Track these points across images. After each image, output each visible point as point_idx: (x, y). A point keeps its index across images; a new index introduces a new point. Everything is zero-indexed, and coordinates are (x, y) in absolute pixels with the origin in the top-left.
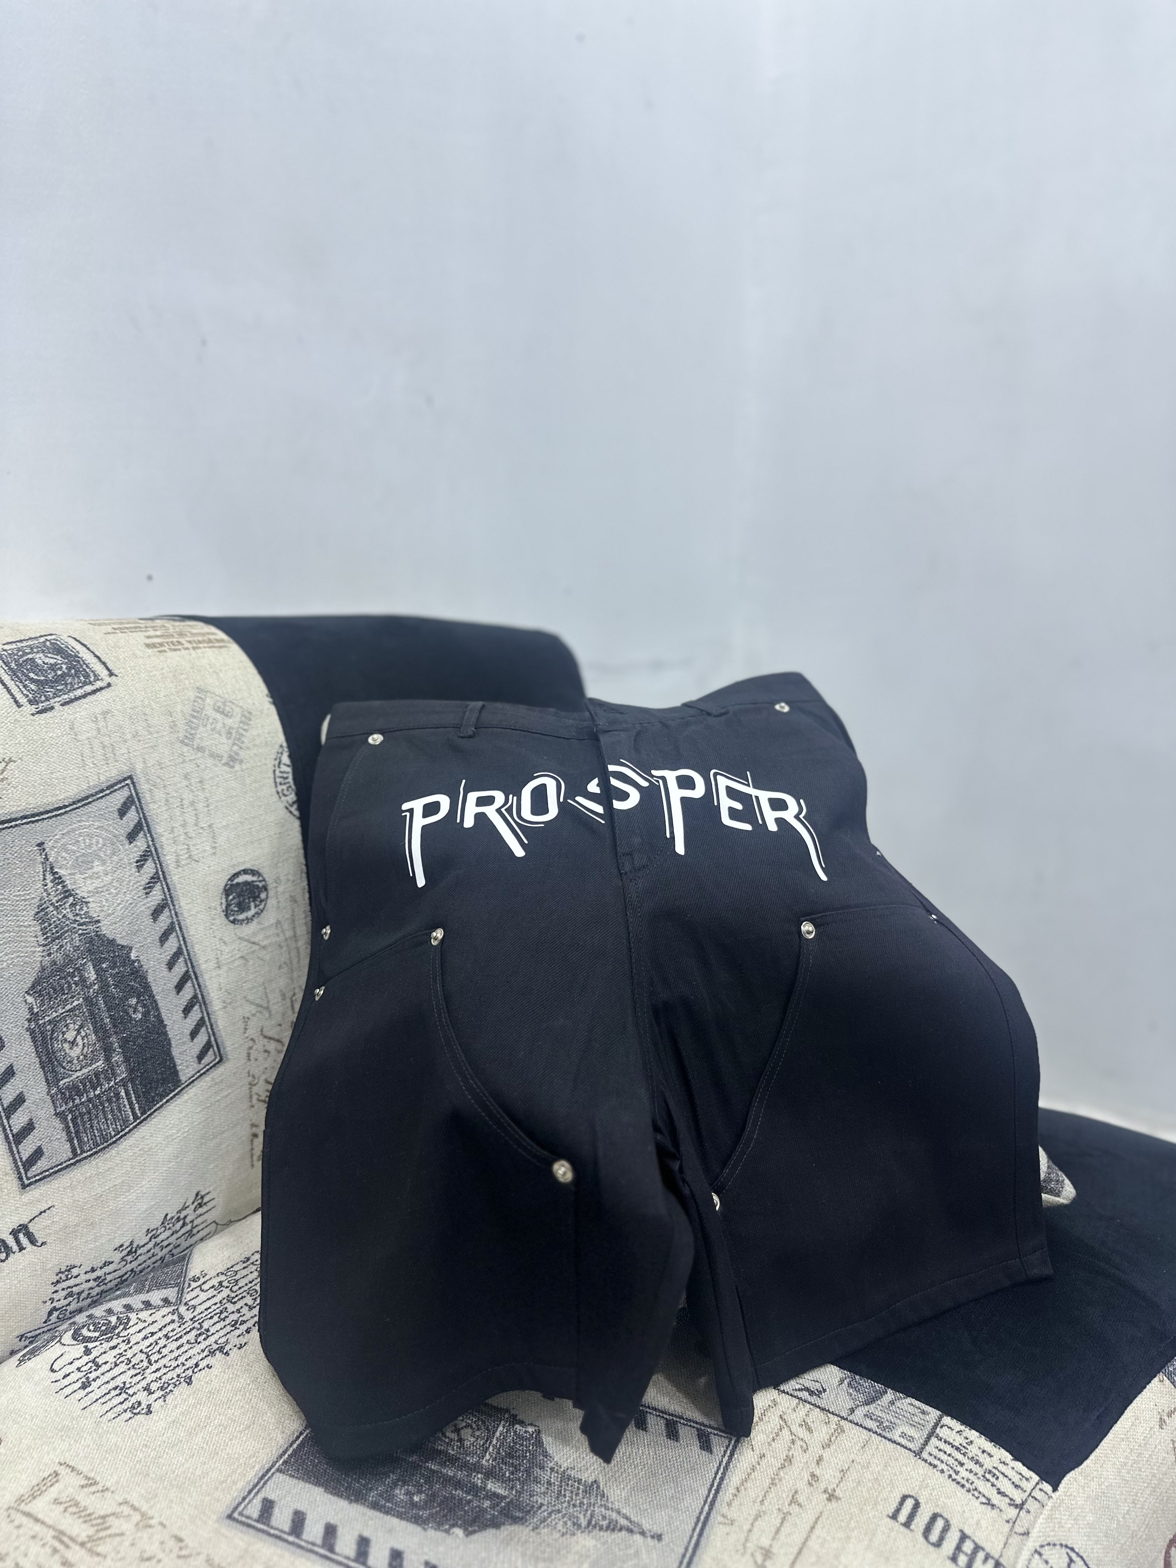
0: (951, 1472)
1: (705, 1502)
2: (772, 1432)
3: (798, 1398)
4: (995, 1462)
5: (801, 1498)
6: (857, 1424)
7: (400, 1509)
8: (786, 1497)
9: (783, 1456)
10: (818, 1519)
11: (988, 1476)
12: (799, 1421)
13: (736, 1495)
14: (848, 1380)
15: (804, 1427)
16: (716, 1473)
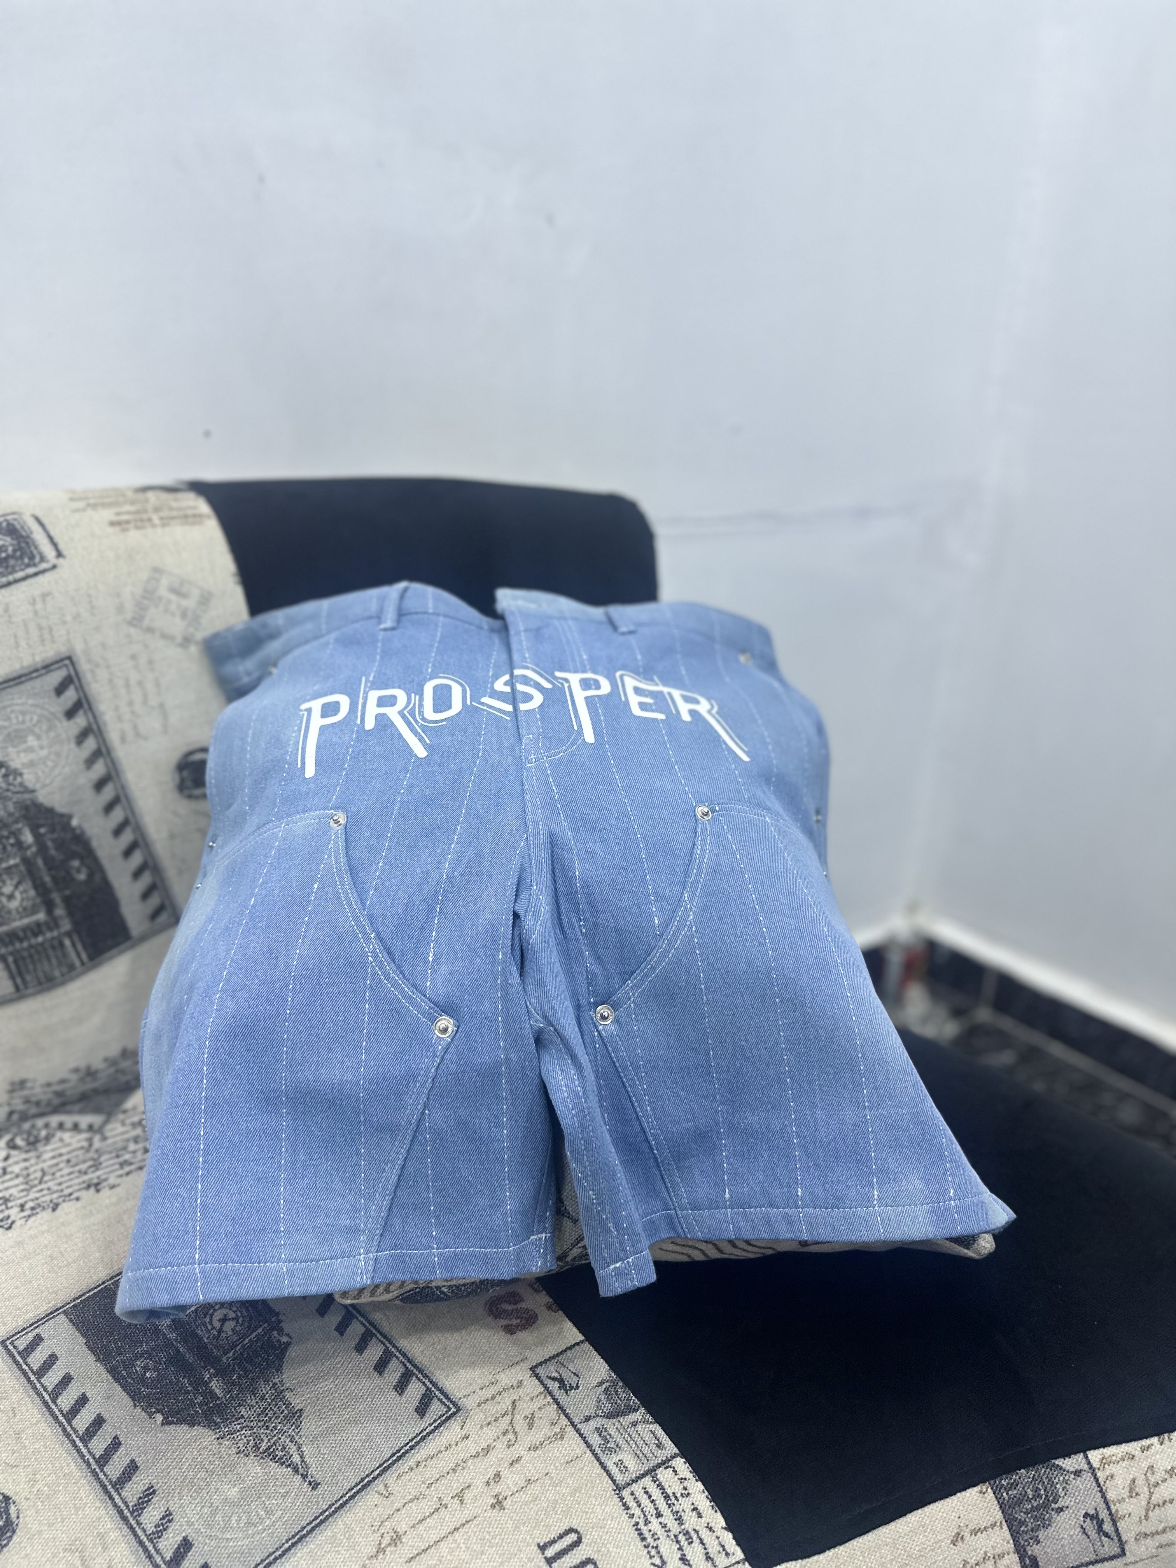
0: (641, 1522)
1: (380, 1465)
2: (493, 1416)
3: (545, 1387)
4: (700, 1525)
5: (468, 1496)
6: (581, 1435)
7: (129, 1380)
8: (456, 1487)
9: (484, 1445)
10: (467, 1522)
11: (681, 1538)
12: (527, 1412)
13: (412, 1469)
14: (608, 1384)
15: (528, 1421)
16: (411, 1440)
